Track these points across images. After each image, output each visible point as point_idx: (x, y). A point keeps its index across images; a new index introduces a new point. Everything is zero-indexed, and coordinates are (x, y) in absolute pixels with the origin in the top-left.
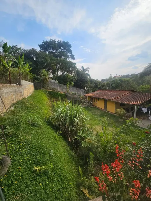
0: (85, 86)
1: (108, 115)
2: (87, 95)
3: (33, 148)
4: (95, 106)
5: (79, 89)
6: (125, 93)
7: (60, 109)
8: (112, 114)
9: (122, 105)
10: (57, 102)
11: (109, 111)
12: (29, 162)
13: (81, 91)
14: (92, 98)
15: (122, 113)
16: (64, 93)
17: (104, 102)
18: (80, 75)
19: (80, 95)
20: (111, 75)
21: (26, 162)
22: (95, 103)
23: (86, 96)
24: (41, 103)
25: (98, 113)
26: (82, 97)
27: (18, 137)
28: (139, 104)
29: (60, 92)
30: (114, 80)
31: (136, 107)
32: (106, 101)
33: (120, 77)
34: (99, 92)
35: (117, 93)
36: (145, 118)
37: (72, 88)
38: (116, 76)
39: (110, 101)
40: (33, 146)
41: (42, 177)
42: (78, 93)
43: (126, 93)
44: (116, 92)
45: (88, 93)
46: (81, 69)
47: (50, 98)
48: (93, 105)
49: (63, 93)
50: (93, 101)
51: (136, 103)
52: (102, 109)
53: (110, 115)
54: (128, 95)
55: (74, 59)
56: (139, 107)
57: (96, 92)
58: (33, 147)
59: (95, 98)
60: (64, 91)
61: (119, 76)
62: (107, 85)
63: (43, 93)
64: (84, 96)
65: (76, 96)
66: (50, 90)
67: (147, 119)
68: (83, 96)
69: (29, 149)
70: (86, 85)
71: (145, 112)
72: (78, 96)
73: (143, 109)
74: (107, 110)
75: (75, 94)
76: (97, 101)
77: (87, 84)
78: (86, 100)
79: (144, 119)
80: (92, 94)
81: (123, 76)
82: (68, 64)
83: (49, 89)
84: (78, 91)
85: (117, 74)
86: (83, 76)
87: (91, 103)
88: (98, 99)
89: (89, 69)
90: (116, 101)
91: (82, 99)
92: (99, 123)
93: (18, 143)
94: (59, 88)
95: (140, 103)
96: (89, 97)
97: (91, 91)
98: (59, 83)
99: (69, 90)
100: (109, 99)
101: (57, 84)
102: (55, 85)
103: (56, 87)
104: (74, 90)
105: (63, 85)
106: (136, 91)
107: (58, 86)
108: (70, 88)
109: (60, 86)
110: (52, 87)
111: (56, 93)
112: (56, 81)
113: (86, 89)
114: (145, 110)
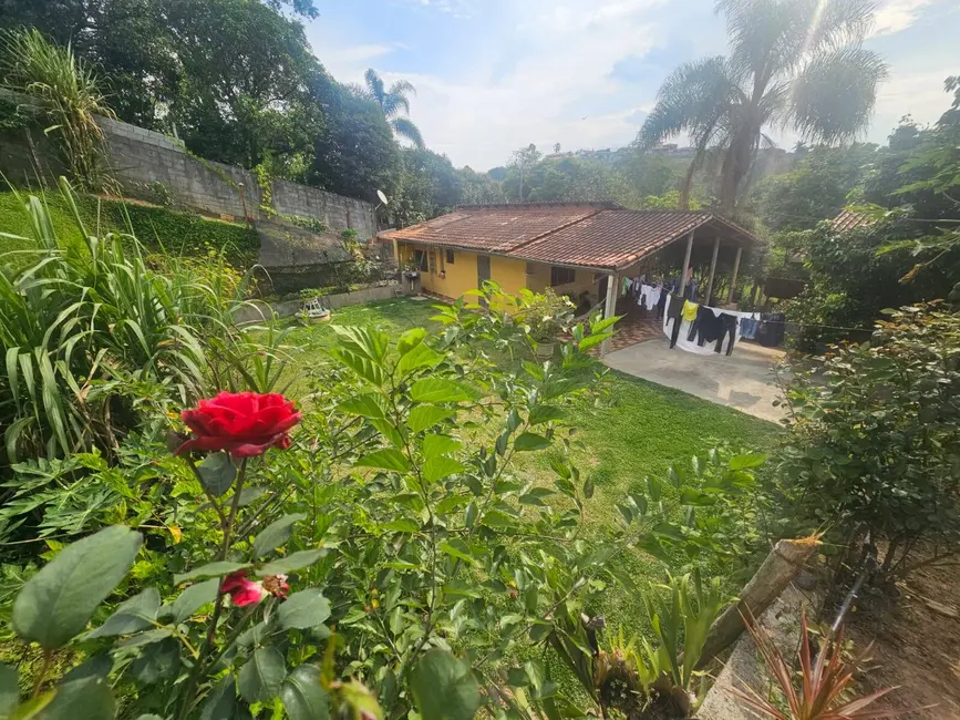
0: (376, 186)
2: (392, 235)
4: (435, 294)
5: (343, 199)
6: (573, 219)
9: (560, 277)
13: (355, 212)
17: (476, 266)
19: (349, 236)
20: (532, 147)
22: (436, 278)
23: (386, 244)
26: (361, 249)
28: (627, 263)
29: (208, 213)
31: (611, 278)
32: (484, 260)
34: (456, 216)
35: (541, 219)
36: (650, 335)
37: (294, 193)
39: (501, 257)
42: (335, 224)
43: (579, 217)
44: (535, 215)
45: (400, 228)
46: (365, 87)
48: (425, 291)
49: (237, 219)
50: (424, 269)
51: (611, 260)
54: (585, 224)
56: (629, 283)
57: (438, 222)
59: (433, 250)
60: (239, 208)
61: (570, 153)
64: (379, 239)
65: (327, 241)
66: (133, 197)
67: (659, 338)
68: (368, 241)
70: (384, 179)
71: (650, 308)
72: (338, 244)
73: (646, 290)
75: (318, 229)
76: (447, 267)
77: (388, 173)
78: (389, 266)
79: (648, 336)
80: (417, 232)
84: (336, 211)
87: (410, 279)
88: (450, 254)
89: (407, 94)
90: (526, 255)
94: (196, 186)
95: (630, 258)
96: (401, 243)
98: (190, 153)
99: (278, 204)
100: (495, 248)
101: (182, 162)
102: (161, 167)
103: (173, 177)
104: (308, 204)
105: (227, 167)
106: (621, 208)
107: (187, 177)
108: (277, 188)
109: (206, 173)
110: (145, 177)
111: (178, 220)
112: (168, 139)
113: (386, 202)
114: (651, 295)
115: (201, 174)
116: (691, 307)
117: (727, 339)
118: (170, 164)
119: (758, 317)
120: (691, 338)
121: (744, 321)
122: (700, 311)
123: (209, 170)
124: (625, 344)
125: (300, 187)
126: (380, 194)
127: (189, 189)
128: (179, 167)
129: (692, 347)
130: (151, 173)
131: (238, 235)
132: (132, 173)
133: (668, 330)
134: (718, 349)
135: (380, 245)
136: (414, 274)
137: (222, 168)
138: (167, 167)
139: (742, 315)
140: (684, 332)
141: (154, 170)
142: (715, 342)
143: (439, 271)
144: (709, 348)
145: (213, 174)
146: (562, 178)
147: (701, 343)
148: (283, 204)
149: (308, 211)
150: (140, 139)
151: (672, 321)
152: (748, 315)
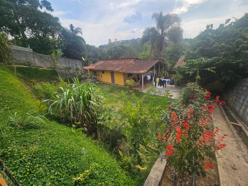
0: (81, 56)
1: (118, 88)
2: (86, 68)
3: (54, 159)
4: (100, 81)
5: (74, 60)
6: (130, 62)
7: (65, 93)
8: (121, 87)
9: (129, 75)
10: (42, 84)
11: (117, 85)
12: (60, 178)
13: (77, 63)
14: (94, 72)
15: (132, 84)
16: (50, 68)
17: (110, 74)
18: (70, 39)
19: (77, 69)
20: (110, 40)
21: (57, 180)
22: (100, 78)
23: (86, 70)
24: (12, 90)
25: (107, 88)
26: (80, 72)
27: (12, 156)
28: (145, 72)
29: (41, 67)
30: (115, 47)
31: (143, 75)
32: (112, 73)
33: (121, 43)
34: (101, 62)
35: (123, 62)
37: (62, 60)
38: (115, 41)
39: (118, 72)
40: (51, 156)
41: (91, 183)
42: (73, 67)
43: (132, 62)
44: (121, 61)
45: (88, 66)
47: (24, 78)
48: (98, 81)
49: (48, 68)
50: (97, 76)
51: (142, 72)
52: (109, 83)
53: (120, 89)
54: (134, 63)
55: (52, 10)
56: (145, 75)
57: (98, 64)
58: (54, 157)
59: (98, 71)
60: (49, 65)
61: (119, 41)
62: (108, 52)
63: (5, 72)
64: (83, 69)
65: (71, 71)
66: (19, 65)
67: (153, 86)
68: (81, 70)
69: (49, 163)
70: (83, 54)
72: (75, 71)
74: (115, 84)
75: (70, 68)
76: (103, 74)
77: (84, 53)
78: (88, 75)
80: (93, 67)
81: (123, 42)
82: (43, 18)
83: (16, 64)
84: (72, 63)
85: (116, 39)
86: (75, 40)
87: (94, 78)
88: (103, 72)
89: (81, 30)
90: (123, 71)
91: (82, 74)
92: (111, 99)
93: (19, 165)
94: (36, 60)
96: (90, 70)
97: (91, 62)
98: (34, 52)
99: (58, 63)
100: (116, 70)
101: (32, 54)
102: (26, 56)
103: (30, 59)
104: (66, 62)
105: (44, 55)
106: (140, 59)
107: (34, 58)
108: (57, 59)
109: (39, 57)
110: (22, 59)
111: (35, 70)
112: (27, 49)
113: (84, 60)
114: (149, 77)
115: (37, 57)
116: (158, 79)
117: (165, 85)
118: (29, 55)
119: (169, 80)
120: (158, 85)
121: (167, 81)
122: (160, 80)
123: (39, 56)
124: (146, 88)
125: (63, 58)
126: (83, 58)
127: (34, 61)
128: (31, 56)
129: (159, 87)
130: (24, 58)
131: (50, 72)
132: (19, 59)
133: (154, 84)
134: (164, 87)
135: (84, 70)
136: (95, 77)
137: (43, 55)
138: (28, 56)
139: (167, 80)
140: (157, 84)
141: (24, 57)
142: (163, 86)
143: (100, 76)
144: (162, 87)
145: (40, 57)
146: (121, 49)
147: (160, 86)
148: (59, 63)
149: (66, 64)
150: (20, 50)
151: (155, 82)
152: (168, 80)
